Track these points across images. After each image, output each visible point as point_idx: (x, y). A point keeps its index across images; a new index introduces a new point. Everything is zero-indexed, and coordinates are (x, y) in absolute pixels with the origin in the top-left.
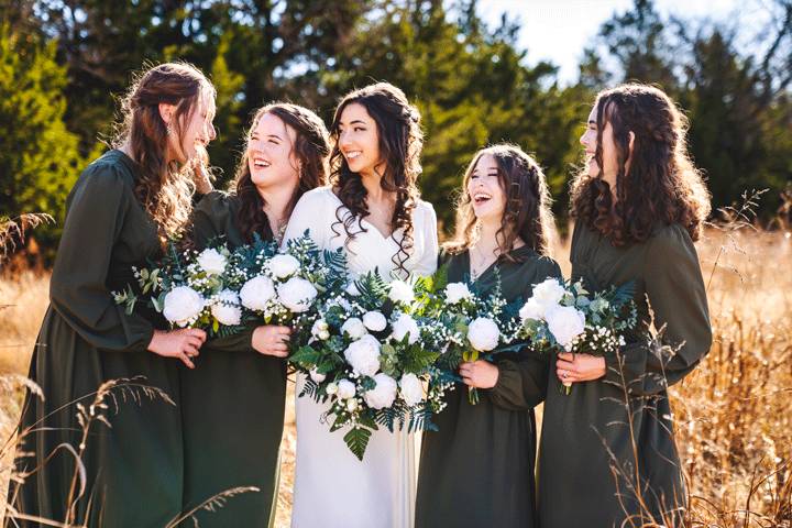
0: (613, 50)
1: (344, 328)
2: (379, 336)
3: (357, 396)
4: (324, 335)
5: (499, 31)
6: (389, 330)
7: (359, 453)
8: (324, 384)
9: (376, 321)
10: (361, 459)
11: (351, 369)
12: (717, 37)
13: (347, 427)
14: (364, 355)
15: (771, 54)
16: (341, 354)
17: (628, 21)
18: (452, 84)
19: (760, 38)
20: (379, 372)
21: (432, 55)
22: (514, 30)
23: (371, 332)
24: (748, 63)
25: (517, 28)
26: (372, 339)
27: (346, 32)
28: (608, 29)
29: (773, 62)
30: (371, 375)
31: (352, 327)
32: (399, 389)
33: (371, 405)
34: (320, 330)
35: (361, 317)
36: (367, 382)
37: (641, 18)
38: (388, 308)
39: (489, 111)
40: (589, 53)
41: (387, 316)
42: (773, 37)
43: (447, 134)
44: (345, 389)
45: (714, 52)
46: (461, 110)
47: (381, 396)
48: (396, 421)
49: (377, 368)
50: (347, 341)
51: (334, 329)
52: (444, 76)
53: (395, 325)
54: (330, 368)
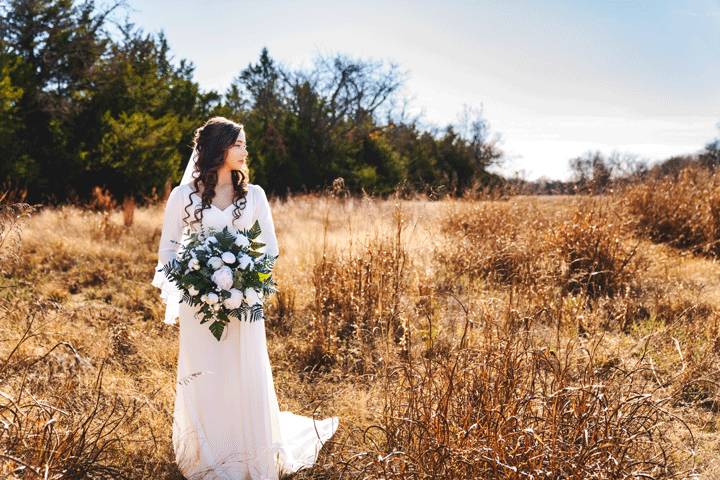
0: (249, 88)
1: (210, 262)
2: (232, 266)
3: (219, 302)
4: (197, 267)
5: (180, 71)
6: (237, 263)
7: (218, 336)
8: (199, 295)
9: (229, 257)
10: (219, 339)
11: (216, 286)
12: (307, 84)
13: (211, 321)
14: (223, 278)
15: (334, 96)
16: (209, 278)
17: (258, 71)
18: (157, 102)
19: (330, 87)
20: (232, 287)
21: (143, 84)
22: (189, 72)
23: (226, 264)
24: (324, 101)
25: (192, 70)
26: (228, 269)
27: (89, 66)
28: (246, 75)
29: (337, 100)
30: (228, 289)
31: (214, 262)
32: (245, 297)
33: (227, 308)
34: (194, 264)
35: (220, 256)
36: (226, 294)
37: (266, 70)
38: (236, 251)
39: (180, 120)
40: (234, 87)
41: (236, 254)
42: (335, 88)
43: (156, 134)
44: (211, 299)
45: (305, 92)
46: (165, 119)
47: (234, 302)
48: (243, 316)
49: (231, 285)
50: (212, 271)
51: (203, 263)
52: (152, 97)
53: (240, 260)
54: (202, 287)
